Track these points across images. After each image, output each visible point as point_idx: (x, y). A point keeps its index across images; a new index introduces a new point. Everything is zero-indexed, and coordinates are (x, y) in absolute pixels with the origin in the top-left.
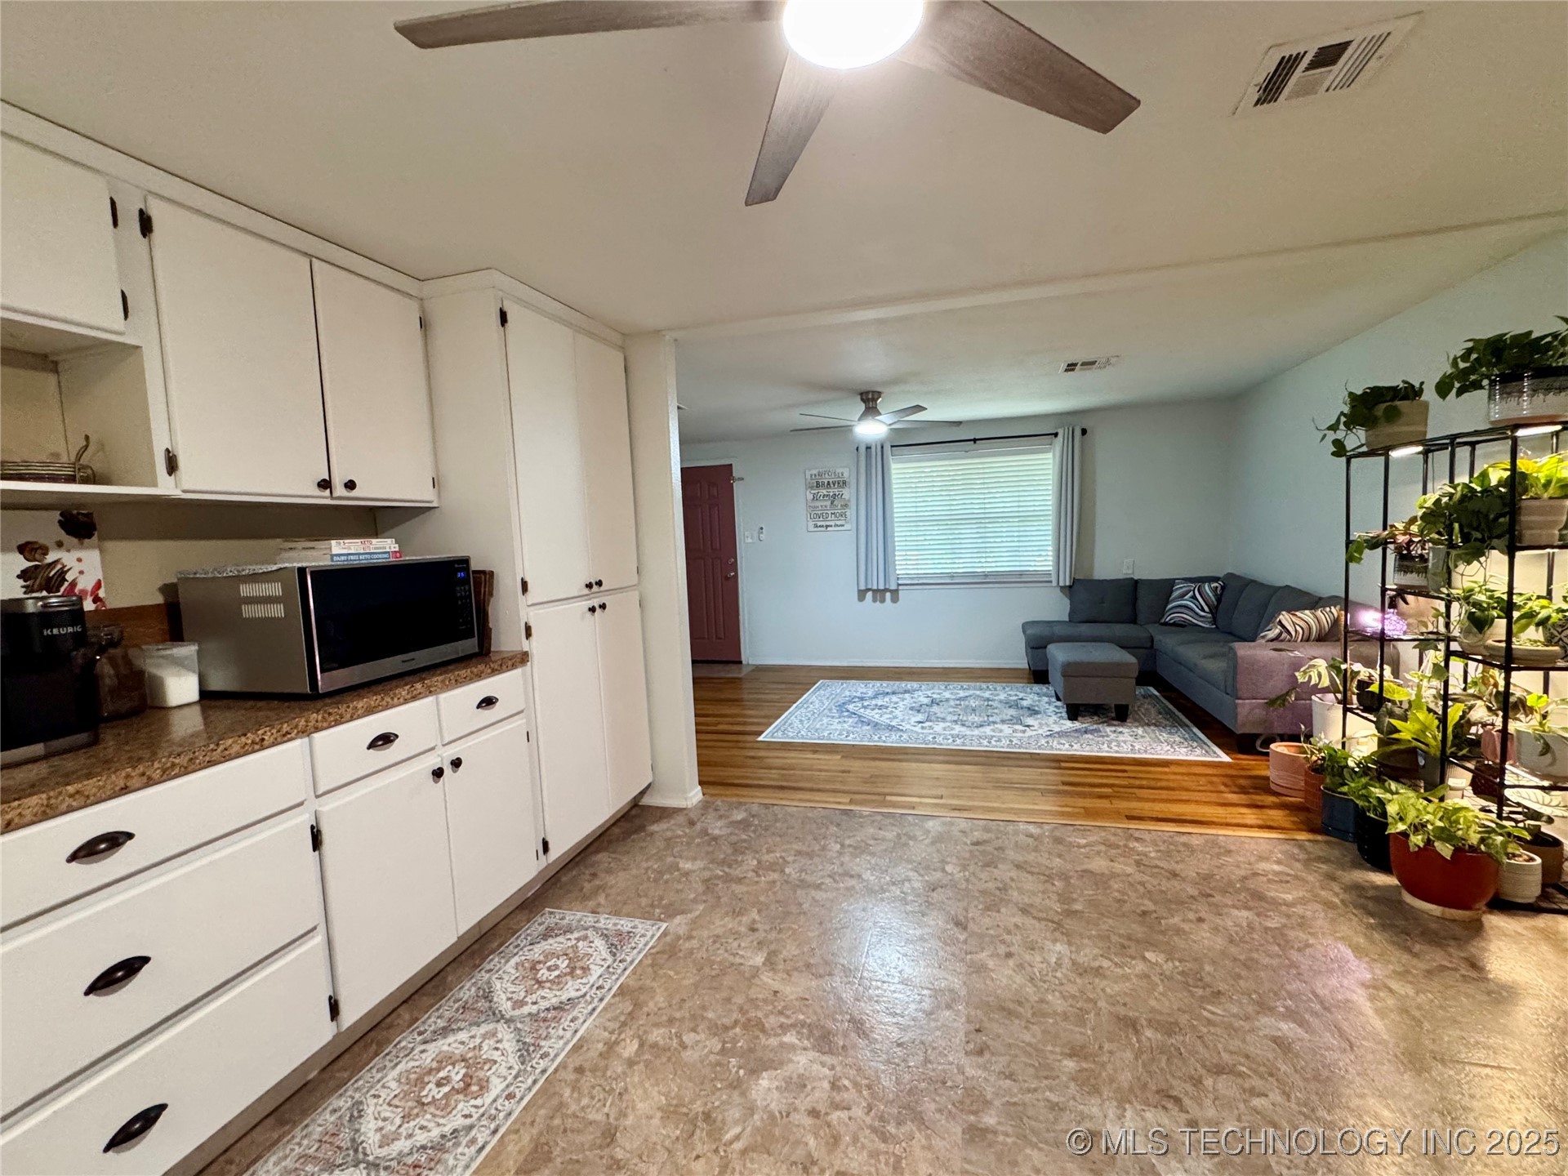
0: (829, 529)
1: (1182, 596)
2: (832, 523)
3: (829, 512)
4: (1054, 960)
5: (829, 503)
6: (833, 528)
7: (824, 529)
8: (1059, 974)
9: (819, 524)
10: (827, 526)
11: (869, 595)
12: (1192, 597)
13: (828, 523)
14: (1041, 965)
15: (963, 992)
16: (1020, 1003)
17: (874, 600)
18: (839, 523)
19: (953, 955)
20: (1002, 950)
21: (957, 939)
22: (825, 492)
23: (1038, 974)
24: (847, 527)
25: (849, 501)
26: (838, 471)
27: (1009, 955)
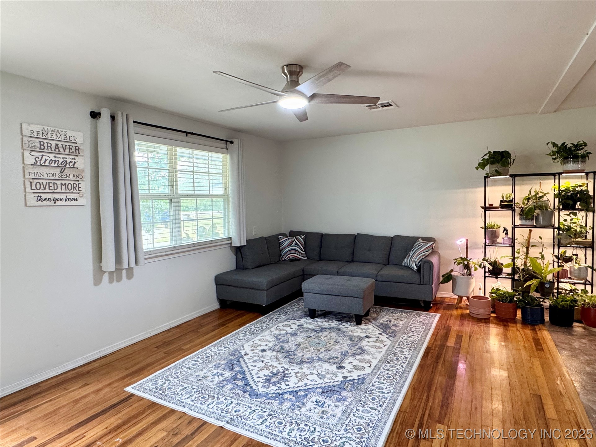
0: (58, 203)
1: (290, 244)
2: (63, 196)
3: (59, 182)
5: (58, 171)
6: (64, 203)
7: (52, 203)
9: (44, 196)
10: (56, 200)
11: (106, 277)
12: (296, 244)
13: (57, 196)
17: (111, 281)
18: (71, 196)
22: (52, 156)
24: (81, 201)
25: (83, 171)
26: (69, 133)
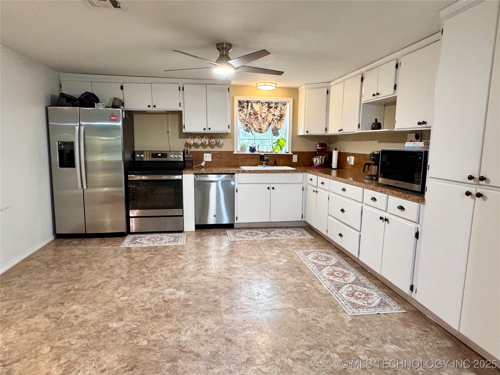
4: (188, 332)
8: (187, 327)
14: (194, 329)
15: (223, 314)
16: (203, 315)
19: (229, 326)
20: (209, 332)
21: (229, 333)
23: (196, 326)
27: (206, 330)
